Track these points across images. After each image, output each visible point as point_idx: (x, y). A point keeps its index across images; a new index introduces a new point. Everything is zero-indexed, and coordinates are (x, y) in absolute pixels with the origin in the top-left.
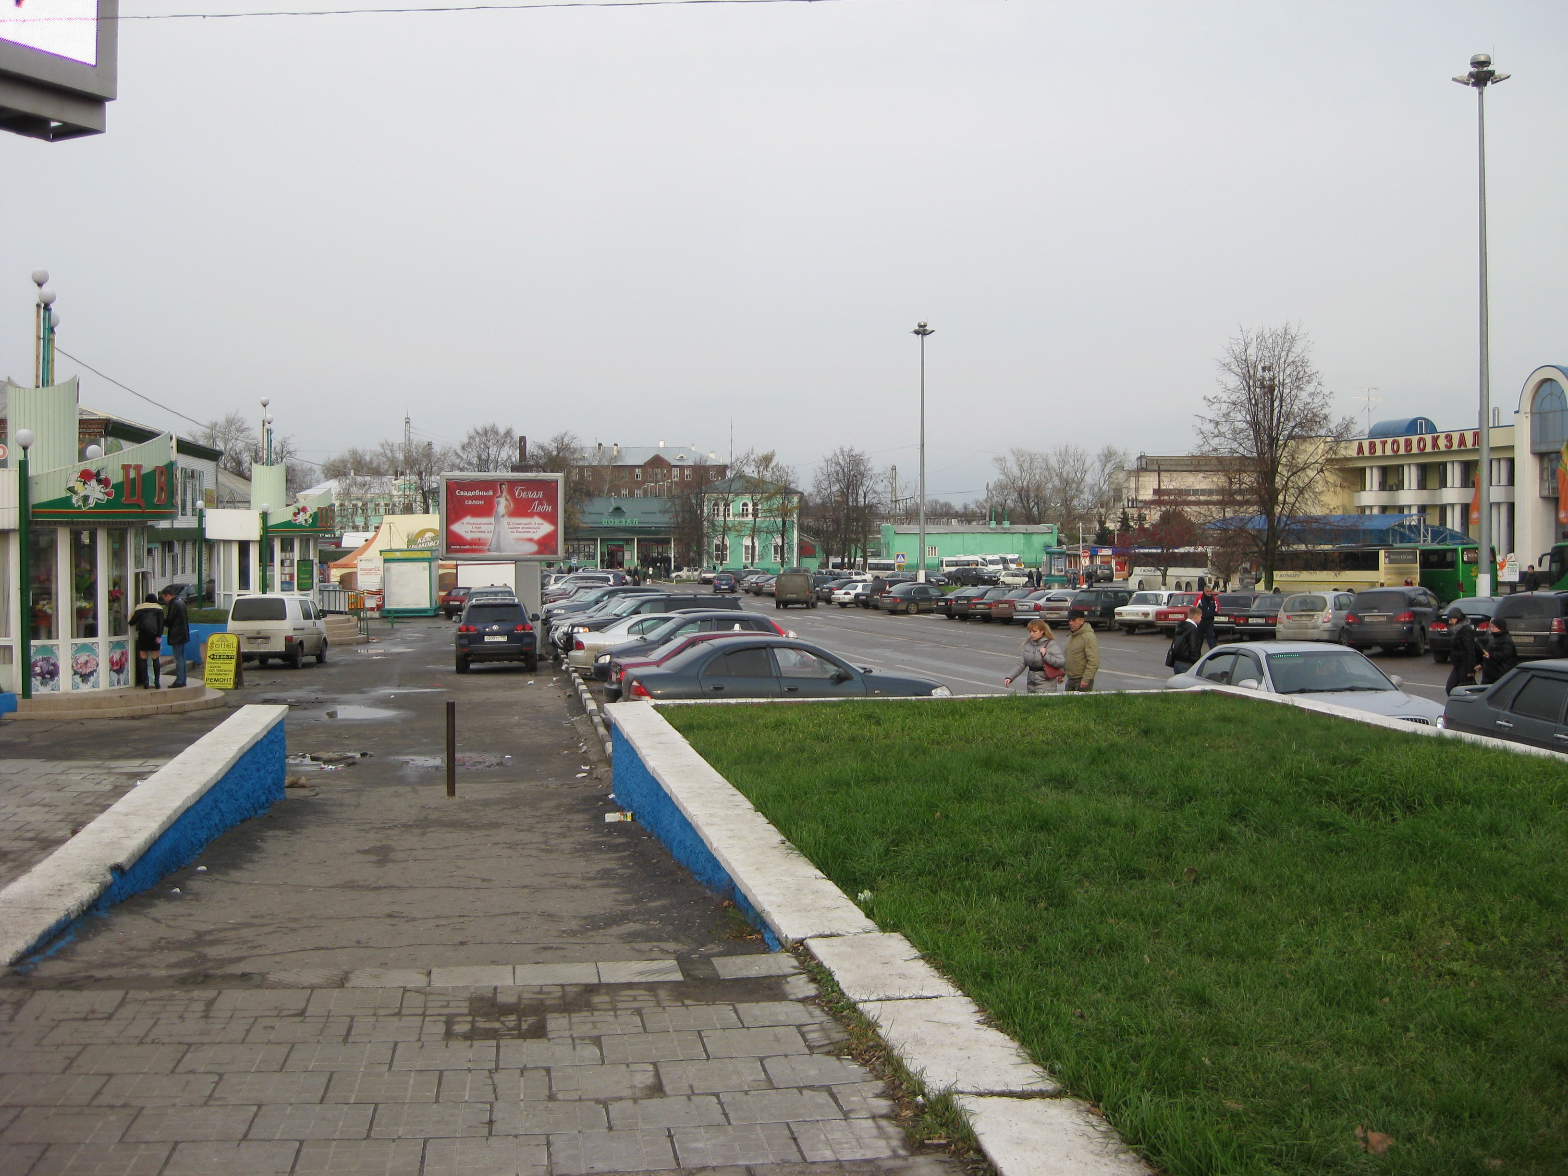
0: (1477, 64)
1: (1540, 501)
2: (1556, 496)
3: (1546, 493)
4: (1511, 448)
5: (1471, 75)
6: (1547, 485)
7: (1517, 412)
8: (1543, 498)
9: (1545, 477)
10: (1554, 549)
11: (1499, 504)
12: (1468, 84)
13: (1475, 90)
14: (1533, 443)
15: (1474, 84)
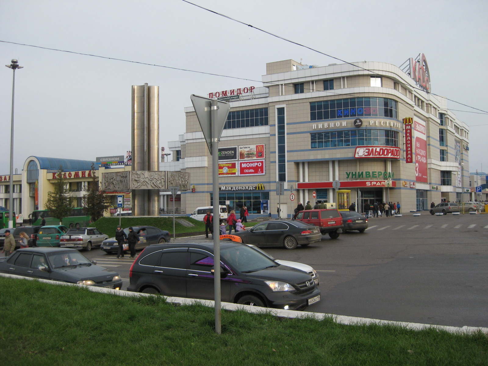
0: (13, 62)
1: (29, 198)
2: (34, 196)
3: (31, 195)
4: (21, 181)
5: (11, 65)
6: (31, 193)
7: (22, 170)
8: (30, 197)
9: (31, 190)
10: (33, 212)
11: (17, 199)
12: (10, 68)
13: (12, 70)
14: (27, 180)
15: (12, 68)
